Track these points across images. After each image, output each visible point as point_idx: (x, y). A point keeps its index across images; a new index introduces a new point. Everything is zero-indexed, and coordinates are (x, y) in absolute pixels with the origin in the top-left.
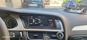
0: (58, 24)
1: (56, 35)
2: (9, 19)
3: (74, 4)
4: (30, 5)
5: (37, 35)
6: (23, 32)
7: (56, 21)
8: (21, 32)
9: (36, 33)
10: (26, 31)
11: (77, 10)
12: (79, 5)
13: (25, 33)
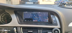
0: (54, 19)
1: (52, 31)
2: (4, 15)
3: (65, 2)
4: (27, 3)
5: (32, 31)
6: (17, 28)
7: (51, 16)
8: (15, 28)
9: (30, 29)
10: (21, 27)
11: (71, 6)
12: (70, 3)
13: (19, 29)
